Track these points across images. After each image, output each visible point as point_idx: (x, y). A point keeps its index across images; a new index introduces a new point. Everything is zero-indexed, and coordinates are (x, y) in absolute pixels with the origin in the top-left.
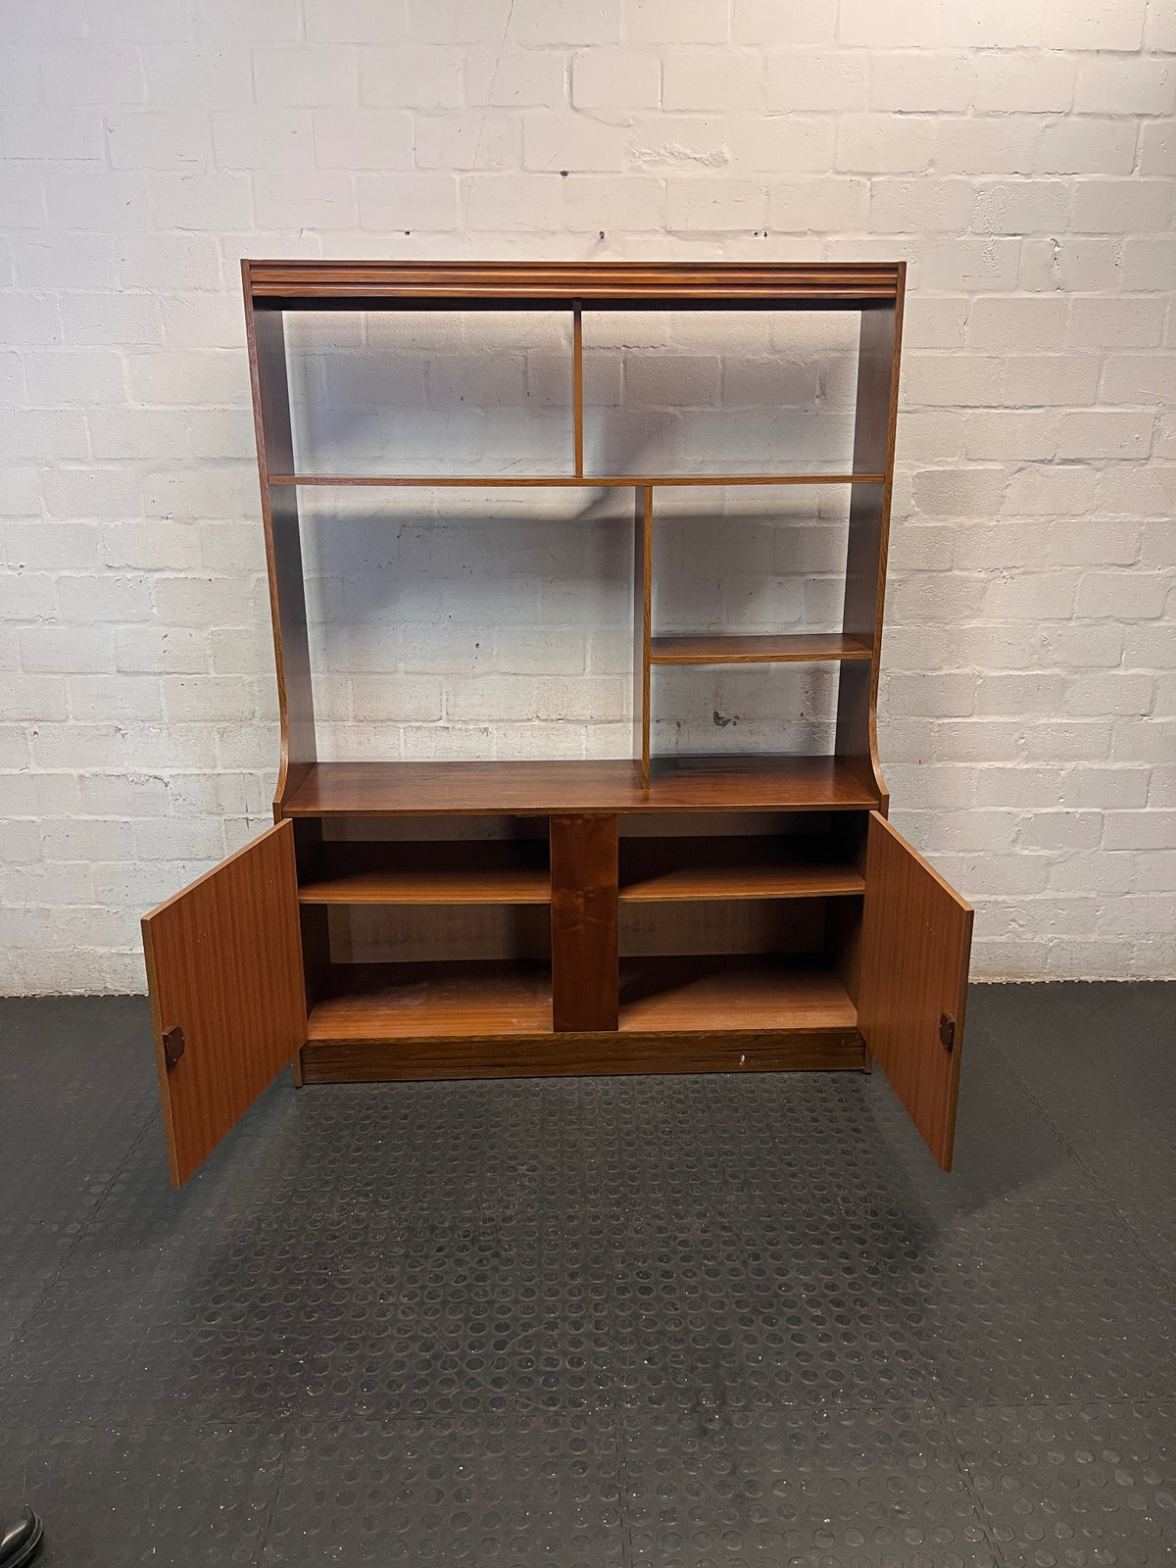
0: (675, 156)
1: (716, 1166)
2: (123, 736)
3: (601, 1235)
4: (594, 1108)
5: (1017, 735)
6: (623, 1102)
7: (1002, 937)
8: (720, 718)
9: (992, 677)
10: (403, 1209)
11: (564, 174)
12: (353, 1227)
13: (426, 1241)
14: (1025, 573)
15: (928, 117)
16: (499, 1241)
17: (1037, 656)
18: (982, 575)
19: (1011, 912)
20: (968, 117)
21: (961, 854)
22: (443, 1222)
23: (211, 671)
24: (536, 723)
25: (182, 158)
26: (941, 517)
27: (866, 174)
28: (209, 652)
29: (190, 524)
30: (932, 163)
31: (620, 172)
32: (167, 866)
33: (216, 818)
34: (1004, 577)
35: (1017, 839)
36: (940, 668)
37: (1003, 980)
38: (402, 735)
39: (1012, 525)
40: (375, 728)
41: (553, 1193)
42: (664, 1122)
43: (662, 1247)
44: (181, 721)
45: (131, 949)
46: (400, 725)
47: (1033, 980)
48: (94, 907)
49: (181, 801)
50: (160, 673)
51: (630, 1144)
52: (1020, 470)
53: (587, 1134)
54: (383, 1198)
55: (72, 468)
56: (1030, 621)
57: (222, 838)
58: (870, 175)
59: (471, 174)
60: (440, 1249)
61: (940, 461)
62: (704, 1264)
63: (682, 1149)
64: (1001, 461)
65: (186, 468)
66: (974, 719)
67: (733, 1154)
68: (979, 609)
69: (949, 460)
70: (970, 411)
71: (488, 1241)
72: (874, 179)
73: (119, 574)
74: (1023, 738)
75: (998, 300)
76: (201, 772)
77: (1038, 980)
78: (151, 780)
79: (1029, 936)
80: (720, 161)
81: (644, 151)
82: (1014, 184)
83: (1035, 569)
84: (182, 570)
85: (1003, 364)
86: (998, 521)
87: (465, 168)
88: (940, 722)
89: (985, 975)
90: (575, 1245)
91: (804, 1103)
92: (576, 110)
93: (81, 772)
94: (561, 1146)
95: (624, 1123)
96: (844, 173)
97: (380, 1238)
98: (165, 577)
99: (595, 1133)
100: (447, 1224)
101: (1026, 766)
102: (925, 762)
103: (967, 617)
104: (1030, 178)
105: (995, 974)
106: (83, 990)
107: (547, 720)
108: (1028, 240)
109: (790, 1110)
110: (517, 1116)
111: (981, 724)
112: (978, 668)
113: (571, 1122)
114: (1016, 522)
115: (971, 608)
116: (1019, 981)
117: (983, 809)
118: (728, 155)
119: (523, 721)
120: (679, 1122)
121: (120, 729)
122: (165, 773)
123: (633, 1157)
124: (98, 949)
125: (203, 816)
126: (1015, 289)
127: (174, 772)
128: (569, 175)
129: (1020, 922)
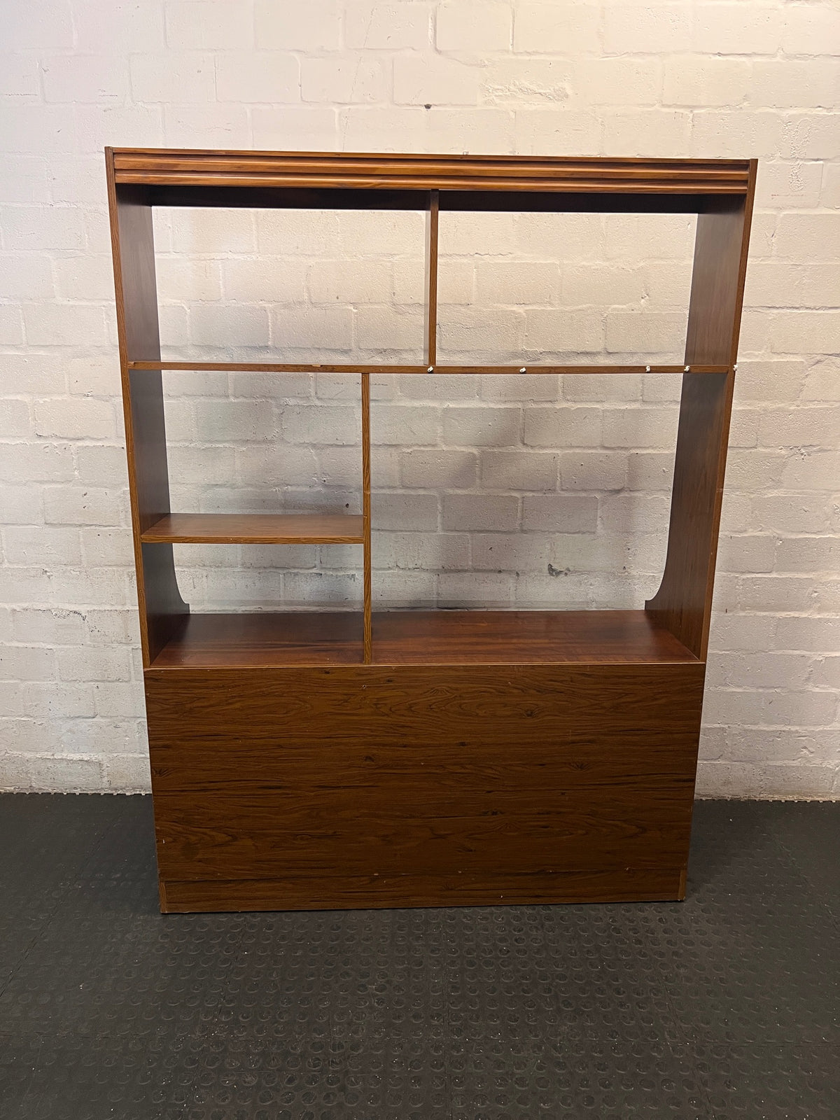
0: (523, 91)
1: (550, 991)
2: (49, 577)
3: (442, 1069)
4: (439, 923)
5: (811, 589)
6: (465, 917)
7: (795, 762)
8: (553, 570)
9: (790, 539)
10: (260, 1031)
11: (428, 107)
12: (212, 1050)
13: (278, 1070)
14: (821, 450)
15: (744, 59)
16: (347, 1072)
17: (829, 522)
18: (783, 452)
19: (803, 740)
20: (778, 59)
21: (761, 690)
22: (294, 1049)
23: (122, 524)
24: (396, 571)
25: (105, 93)
26: (749, 402)
27: (689, 107)
28: (121, 508)
29: (107, 401)
30: (746, 98)
31: (476, 105)
32: (85, 686)
33: (125, 647)
34: (802, 454)
35: (809, 678)
36: (745, 531)
37: (795, 798)
38: (282, 579)
39: (809, 410)
40: (259, 573)
41: (399, 1017)
42: (502, 940)
43: (500, 1085)
44: (97, 566)
45: (53, 755)
46: (281, 571)
47: (821, 799)
48: (23, 719)
49: (96, 632)
50: (80, 526)
51: (471, 964)
52: (818, 362)
53: (432, 951)
54: (243, 1017)
55: (9, 353)
56: (824, 492)
57: (129, 664)
58: (692, 108)
59: (348, 107)
60: (290, 1081)
61: (748, 354)
62: (541, 1108)
63: (518, 971)
64: (802, 354)
65: (104, 354)
66: (774, 575)
67: (564, 977)
68: (779, 481)
69: (757, 353)
70: (775, 311)
71: (337, 1072)
72: (695, 112)
73: (47, 442)
74: (816, 592)
75: (801, 216)
76: (113, 608)
77: (826, 799)
78: (72, 614)
79: (818, 761)
80: (562, 96)
81: (496, 87)
82: (818, 116)
83: (829, 448)
84: (100, 440)
85: (805, 270)
86: (798, 406)
87: (342, 102)
88: (744, 576)
89: (778, 793)
90: (418, 1080)
91: (627, 922)
92: (439, 52)
93: (14, 606)
94: (408, 964)
95: (466, 939)
96: (669, 106)
97: (236, 1064)
98: (85, 445)
99: (439, 950)
100: (299, 1051)
101: (819, 616)
102: (731, 611)
103: (769, 488)
104: (831, 111)
105: (787, 793)
106: (12, 788)
107: (405, 569)
108: (829, 164)
109: (617, 930)
110: (370, 930)
111: (780, 579)
112: (778, 532)
113: (418, 938)
114: (815, 406)
115: (773, 480)
116: (809, 799)
117: (780, 652)
118: (569, 92)
119: (384, 569)
120: (516, 940)
121: (46, 571)
122: (83, 609)
123: (473, 978)
124: (26, 754)
125: (115, 645)
126: (817, 207)
127: (90, 608)
128: (432, 108)
129: (811, 749)
